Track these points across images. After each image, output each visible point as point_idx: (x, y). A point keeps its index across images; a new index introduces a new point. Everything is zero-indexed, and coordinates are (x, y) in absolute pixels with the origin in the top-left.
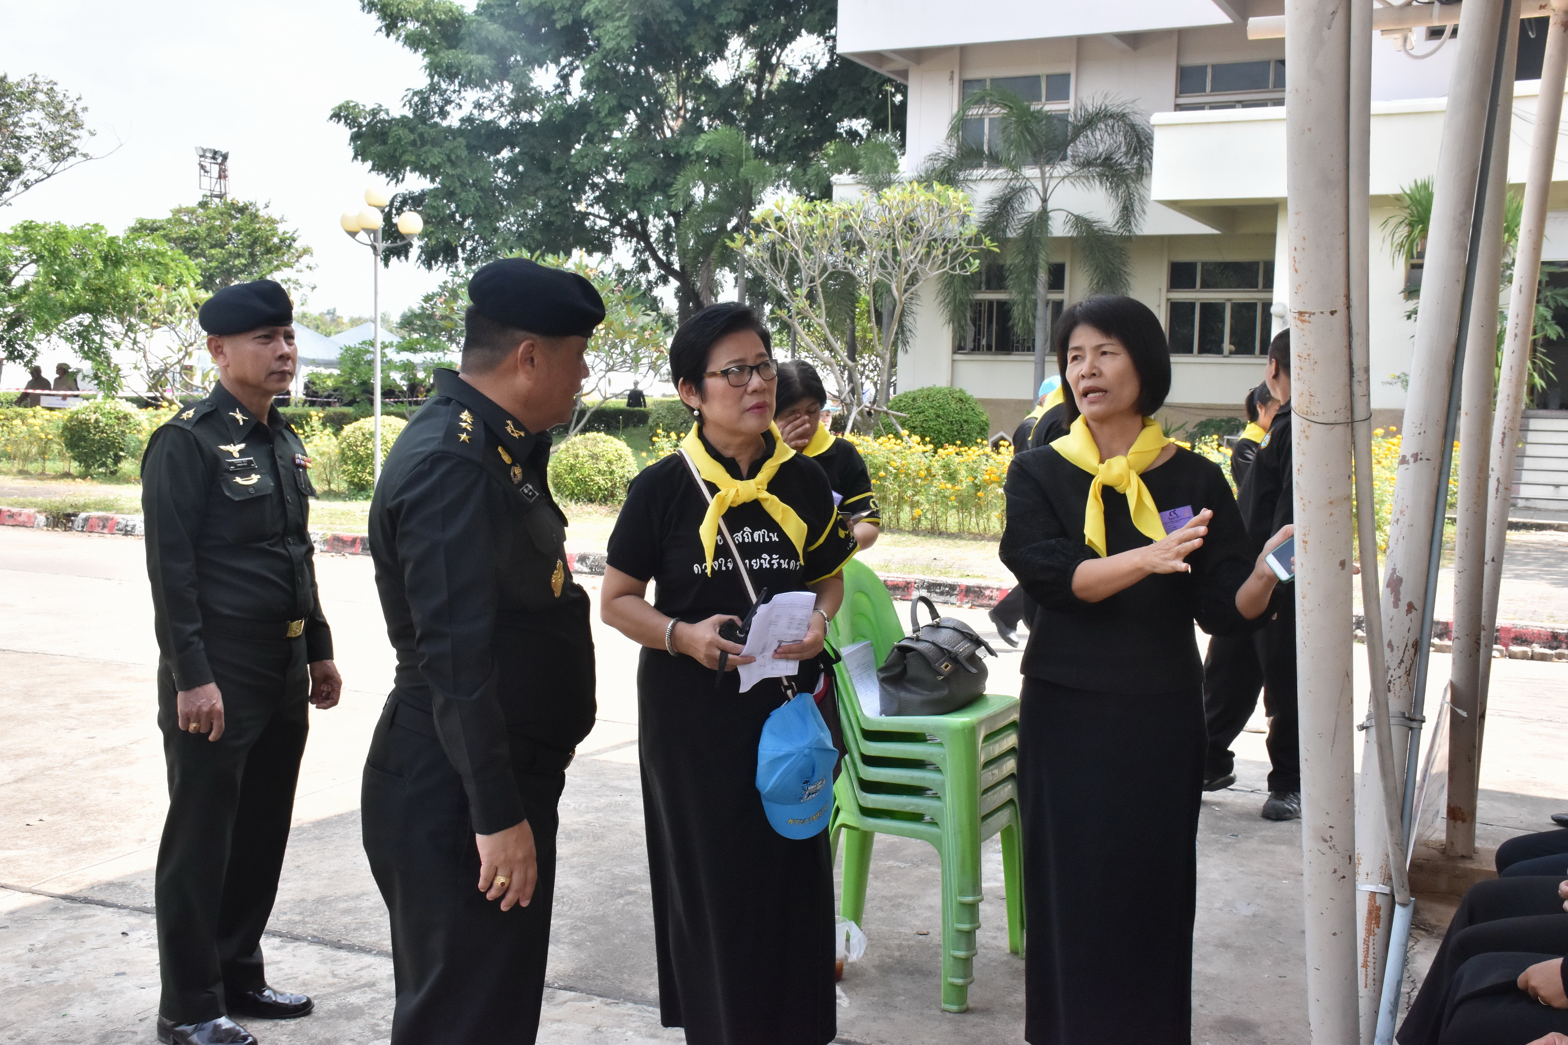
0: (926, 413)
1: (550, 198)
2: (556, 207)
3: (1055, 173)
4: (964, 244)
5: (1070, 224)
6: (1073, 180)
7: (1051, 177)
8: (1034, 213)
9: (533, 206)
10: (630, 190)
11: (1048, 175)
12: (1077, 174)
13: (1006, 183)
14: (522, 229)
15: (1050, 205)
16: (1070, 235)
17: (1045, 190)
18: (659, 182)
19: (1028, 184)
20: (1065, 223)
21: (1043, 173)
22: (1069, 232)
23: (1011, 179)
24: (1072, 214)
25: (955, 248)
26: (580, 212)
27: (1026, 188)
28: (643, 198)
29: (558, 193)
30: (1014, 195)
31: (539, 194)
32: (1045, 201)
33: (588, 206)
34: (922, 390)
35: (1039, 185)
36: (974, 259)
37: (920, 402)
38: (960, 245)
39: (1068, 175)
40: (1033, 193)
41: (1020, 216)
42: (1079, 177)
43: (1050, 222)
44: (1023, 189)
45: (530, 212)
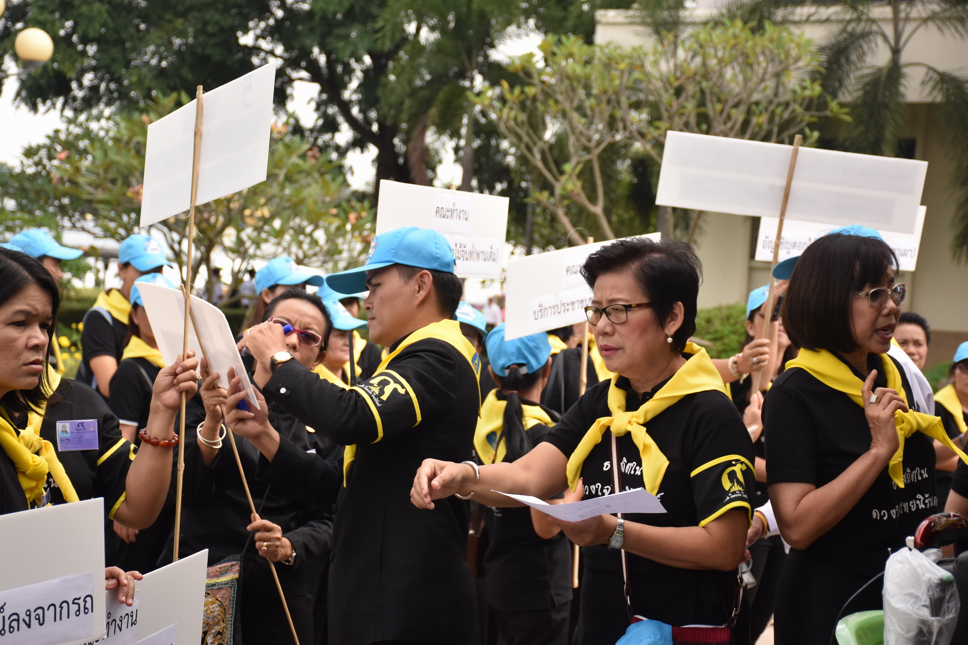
0: (726, 341)
1: (206, 23)
2: (212, 35)
3: (914, 14)
4: (799, 109)
5: (931, 84)
6: (939, 23)
7: (907, 19)
8: (880, 70)
9: (182, 34)
10: (317, 19)
11: (902, 15)
12: (947, 14)
13: (840, 27)
14: (164, 64)
15: (905, 57)
16: (929, 99)
17: (898, 35)
18: (357, 10)
19: (875, 27)
20: (924, 83)
21: (896, 12)
22: (930, 93)
23: (849, 21)
24: (935, 70)
25: (786, 115)
26: (246, 47)
27: (869, 33)
28: (336, 31)
29: (217, 17)
30: (852, 43)
31: (191, 16)
32: (896, 51)
33: (257, 38)
34: (719, 309)
35: (889, 30)
36: (812, 130)
37: (717, 325)
38: (793, 111)
39: (933, 17)
40: (880, 40)
41: (858, 73)
42: (949, 19)
43: (903, 81)
44: (865, 35)
45: (177, 42)
